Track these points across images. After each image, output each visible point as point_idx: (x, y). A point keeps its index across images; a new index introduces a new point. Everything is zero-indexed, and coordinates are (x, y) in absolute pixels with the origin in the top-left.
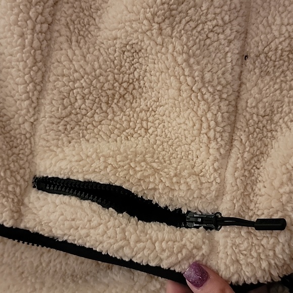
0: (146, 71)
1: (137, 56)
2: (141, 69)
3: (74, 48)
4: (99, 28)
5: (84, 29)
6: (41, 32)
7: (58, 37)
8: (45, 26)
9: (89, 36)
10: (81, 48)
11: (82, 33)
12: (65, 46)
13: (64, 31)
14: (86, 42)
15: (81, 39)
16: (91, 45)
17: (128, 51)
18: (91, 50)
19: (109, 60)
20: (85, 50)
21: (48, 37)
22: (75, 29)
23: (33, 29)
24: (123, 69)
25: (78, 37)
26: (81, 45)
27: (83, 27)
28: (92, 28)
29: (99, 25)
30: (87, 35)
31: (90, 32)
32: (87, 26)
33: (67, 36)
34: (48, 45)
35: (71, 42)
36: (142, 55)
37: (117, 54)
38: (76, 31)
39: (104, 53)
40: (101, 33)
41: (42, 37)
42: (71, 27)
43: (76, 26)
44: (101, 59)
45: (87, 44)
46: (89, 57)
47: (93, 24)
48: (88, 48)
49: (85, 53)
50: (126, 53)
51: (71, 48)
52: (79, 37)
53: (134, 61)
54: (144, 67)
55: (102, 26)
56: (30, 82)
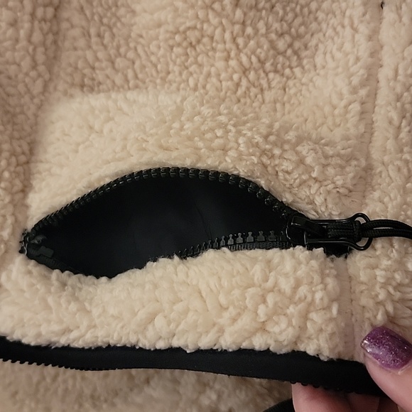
0: (209, 75)
1: (193, 53)
2: (201, 73)
3: (95, 47)
4: (133, 12)
5: (109, 14)
6: (44, 20)
7: (68, 29)
8: (50, 11)
9: (119, 24)
10: (105, 47)
11: (105, 21)
12: (81, 43)
13: (77, 19)
14: (113, 36)
15: (104, 31)
16: (122, 42)
17: (179, 45)
18: (122, 50)
19: (149, 64)
20: (112, 52)
21: (55, 28)
22: (93, 14)
23: (33, 15)
24: (170, 77)
25: (99, 28)
26: (105, 41)
27: (107, 10)
28: (122, 11)
29: (133, 6)
30: (115, 24)
31: (119, 19)
32: (114, 9)
33: (83, 27)
34: (55, 42)
35: (90, 36)
36: (203, 49)
37: (162, 52)
38: (96, 18)
39: (142, 53)
40: (137, 19)
41: (46, 27)
42: (88, 13)
43: (95, 11)
44: (137, 64)
45: (116, 40)
46: (120, 62)
47: (123, 5)
48: (118, 47)
49: (113, 56)
50: (175, 49)
51: (89, 47)
52: (102, 28)
53: (189, 61)
54: (205, 70)
55: (138, 8)
56: (26, 93)
